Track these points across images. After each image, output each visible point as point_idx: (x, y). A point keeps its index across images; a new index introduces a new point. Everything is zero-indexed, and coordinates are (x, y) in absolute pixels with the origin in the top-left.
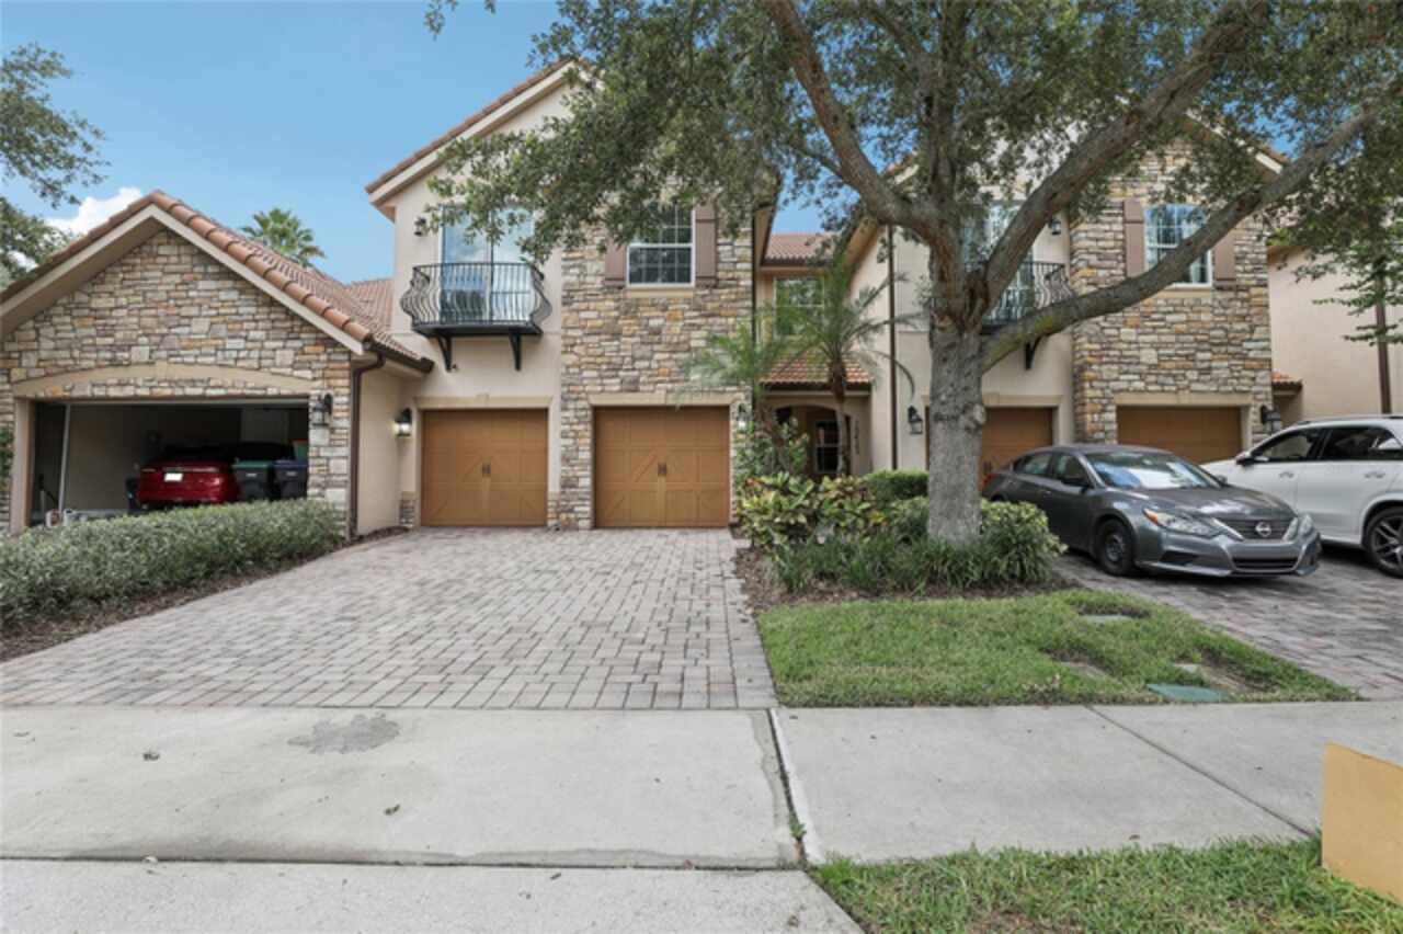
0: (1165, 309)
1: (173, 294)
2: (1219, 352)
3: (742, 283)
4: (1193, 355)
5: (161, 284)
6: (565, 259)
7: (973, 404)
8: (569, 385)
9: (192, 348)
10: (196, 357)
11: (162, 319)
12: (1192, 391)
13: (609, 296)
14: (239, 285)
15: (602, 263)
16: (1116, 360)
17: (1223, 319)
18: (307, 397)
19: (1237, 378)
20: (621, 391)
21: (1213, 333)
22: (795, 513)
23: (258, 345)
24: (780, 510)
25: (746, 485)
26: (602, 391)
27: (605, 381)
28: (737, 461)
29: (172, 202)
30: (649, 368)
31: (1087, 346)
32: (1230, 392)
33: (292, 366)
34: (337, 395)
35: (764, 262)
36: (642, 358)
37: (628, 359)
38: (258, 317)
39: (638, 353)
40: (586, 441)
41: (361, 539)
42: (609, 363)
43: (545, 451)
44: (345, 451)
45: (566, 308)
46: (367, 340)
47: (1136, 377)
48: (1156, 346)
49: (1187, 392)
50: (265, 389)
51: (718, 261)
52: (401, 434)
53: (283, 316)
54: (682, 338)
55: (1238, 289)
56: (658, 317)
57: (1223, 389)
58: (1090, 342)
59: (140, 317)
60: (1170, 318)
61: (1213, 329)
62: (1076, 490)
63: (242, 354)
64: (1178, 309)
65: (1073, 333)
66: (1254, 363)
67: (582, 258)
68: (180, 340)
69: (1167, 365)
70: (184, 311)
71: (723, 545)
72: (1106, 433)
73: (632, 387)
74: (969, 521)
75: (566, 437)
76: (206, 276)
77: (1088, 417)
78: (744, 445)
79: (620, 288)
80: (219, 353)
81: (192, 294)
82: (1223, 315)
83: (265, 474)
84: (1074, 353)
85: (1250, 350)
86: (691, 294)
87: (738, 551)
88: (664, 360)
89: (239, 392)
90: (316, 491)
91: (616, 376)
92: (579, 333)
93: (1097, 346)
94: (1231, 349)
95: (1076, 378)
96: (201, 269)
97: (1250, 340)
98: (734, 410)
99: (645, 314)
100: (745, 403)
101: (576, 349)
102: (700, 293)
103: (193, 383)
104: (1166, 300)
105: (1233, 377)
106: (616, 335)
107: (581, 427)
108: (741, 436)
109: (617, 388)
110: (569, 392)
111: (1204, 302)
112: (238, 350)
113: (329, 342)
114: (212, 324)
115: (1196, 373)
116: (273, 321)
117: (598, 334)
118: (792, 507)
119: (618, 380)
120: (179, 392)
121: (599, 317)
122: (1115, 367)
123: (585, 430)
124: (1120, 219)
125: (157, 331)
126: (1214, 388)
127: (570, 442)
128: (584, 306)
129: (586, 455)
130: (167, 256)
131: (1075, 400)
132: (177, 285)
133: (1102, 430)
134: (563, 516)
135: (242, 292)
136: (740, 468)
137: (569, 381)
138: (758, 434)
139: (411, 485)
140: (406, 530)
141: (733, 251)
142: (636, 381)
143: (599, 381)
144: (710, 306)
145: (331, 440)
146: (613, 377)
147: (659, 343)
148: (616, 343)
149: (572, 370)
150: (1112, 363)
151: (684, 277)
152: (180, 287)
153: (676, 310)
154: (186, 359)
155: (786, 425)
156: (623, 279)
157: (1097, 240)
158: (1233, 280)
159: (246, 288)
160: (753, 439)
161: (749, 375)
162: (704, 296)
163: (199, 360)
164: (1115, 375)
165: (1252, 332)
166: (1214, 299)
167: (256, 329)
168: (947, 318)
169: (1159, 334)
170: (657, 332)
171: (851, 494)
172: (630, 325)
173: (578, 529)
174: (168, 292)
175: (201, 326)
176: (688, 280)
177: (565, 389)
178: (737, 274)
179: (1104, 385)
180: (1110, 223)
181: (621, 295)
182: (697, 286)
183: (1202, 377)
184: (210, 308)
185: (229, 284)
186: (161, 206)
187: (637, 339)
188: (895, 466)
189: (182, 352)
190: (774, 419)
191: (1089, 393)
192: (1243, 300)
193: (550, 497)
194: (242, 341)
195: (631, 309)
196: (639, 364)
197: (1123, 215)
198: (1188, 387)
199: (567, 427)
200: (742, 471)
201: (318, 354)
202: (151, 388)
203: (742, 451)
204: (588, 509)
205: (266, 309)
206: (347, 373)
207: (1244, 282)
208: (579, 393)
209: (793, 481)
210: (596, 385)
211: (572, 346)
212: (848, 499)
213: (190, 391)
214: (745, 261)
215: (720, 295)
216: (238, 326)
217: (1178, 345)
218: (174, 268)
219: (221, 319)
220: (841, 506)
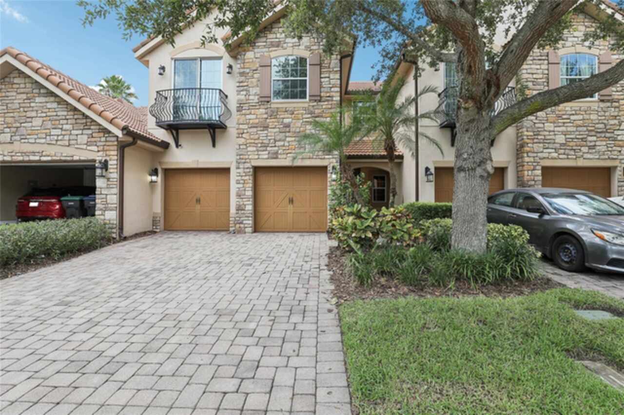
0: (571, 113)
1: (22, 105)
2: (601, 137)
3: (334, 99)
4: (586, 138)
5: (15, 99)
6: (238, 87)
7: (487, 160)
8: (240, 155)
9: (33, 135)
10: (35, 139)
11: (17, 119)
12: (584, 159)
13: (262, 106)
14: (57, 100)
15: (258, 88)
16: (542, 141)
17: (604, 118)
18: (94, 161)
19: (611, 151)
20: (268, 158)
21: (597, 126)
22: (364, 231)
23: (68, 132)
24: (356, 229)
25: (335, 211)
26: (259, 158)
27: (260, 153)
28: (331, 196)
29: (17, 52)
30: (284, 146)
31: (526, 133)
32: (606, 159)
33: (86, 144)
34: (110, 160)
35: (347, 93)
36: (279, 140)
37: (272, 141)
38: (68, 117)
39: (278, 138)
40: (250, 185)
41: (125, 239)
42: (262, 143)
43: (229, 191)
44: (116, 190)
45: (239, 113)
46: (125, 129)
47: (553, 151)
48: (565, 133)
49: (582, 159)
50: (72, 156)
51: (321, 87)
52: (152, 182)
53: (81, 117)
54: (302, 129)
55: (612, 101)
56: (287, 118)
57: (602, 157)
58: (527, 131)
59: (5, 117)
60: (572, 118)
61: (597, 124)
62: (535, 216)
63: (60, 138)
64: (578, 112)
65: (517, 126)
66: (620, 143)
67: (247, 86)
68: (27, 130)
69: (571, 144)
70: (29, 114)
71: (322, 244)
72: (535, 181)
73: (275, 156)
74: (481, 238)
75: (239, 183)
76: (39, 95)
77: (526, 173)
78: (335, 188)
79: (268, 102)
80: (48, 137)
81: (32, 105)
82: (604, 116)
83: (78, 203)
84: (517, 137)
85: (618, 135)
86: (306, 105)
87: (331, 249)
88: (292, 141)
89: (58, 158)
90: (100, 212)
91: (266, 150)
92: (246, 127)
93: (531, 134)
94: (608, 135)
95: (519, 150)
96: (37, 91)
97: (619, 130)
98: (330, 169)
99: (281, 116)
100: (336, 164)
101: (244, 136)
102: (311, 104)
103: (34, 153)
104: (571, 108)
105: (608, 151)
106: (266, 128)
107: (247, 178)
108: (334, 183)
109: (266, 156)
110: (240, 159)
111: (592, 108)
112: (58, 136)
113: (106, 131)
114: (44, 121)
115: (587, 148)
116: (76, 119)
117: (257, 127)
118: (363, 227)
119: (267, 152)
120: (26, 159)
121: (257, 118)
122: (541, 145)
123: (249, 180)
124: (546, 62)
125: (14, 125)
126: (597, 157)
127: (241, 186)
128: (248, 112)
129: (249, 193)
130: (19, 84)
131: (517, 164)
132: (24, 100)
133: (534, 180)
134: (238, 226)
135: (59, 103)
136: (332, 200)
137: (240, 153)
138: (343, 181)
139: (158, 208)
140: (155, 232)
141: (329, 81)
142: (276, 153)
143: (256, 153)
144: (317, 111)
145: (108, 185)
146: (264, 151)
147: (289, 132)
148: (266, 132)
149: (241, 147)
150: (539, 143)
151: (303, 95)
152: (26, 101)
153: (298, 114)
154: (30, 141)
155: (358, 177)
156: (270, 97)
157: (533, 74)
158: (611, 95)
159: (61, 101)
160: (341, 184)
161: (337, 145)
162: (313, 106)
163: (38, 141)
164: (541, 150)
165: (620, 125)
166: (598, 107)
167: (67, 124)
168: (470, 101)
169: (567, 126)
170: (288, 126)
171: (399, 218)
172: (273, 122)
173: (245, 233)
174: (19, 103)
175: (37, 122)
176: (305, 97)
177: (238, 157)
178: (332, 94)
179: (535, 155)
180: (540, 65)
181: (269, 106)
182: (310, 100)
183: (590, 151)
184: (42, 112)
185: (52, 99)
186: (12, 55)
187: (277, 130)
188: (417, 199)
189: (28, 137)
190: (351, 173)
191: (527, 159)
192: (615, 107)
193: (231, 216)
194: (60, 130)
195: (274, 114)
196: (278, 144)
197: (548, 60)
198: (582, 156)
199: (239, 178)
200: (334, 202)
201: (100, 137)
202: (12, 156)
203: (333, 191)
204: (250, 222)
205: (72, 113)
206: (115, 148)
207: (616, 97)
208: (246, 159)
209: (363, 210)
210: (254, 155)
211: (242, 134)
212: (398, 221)
213: (32, 158)
214: (336, 87)
215: (322, 106)
216: (57, 122)
217: (578, 133)
218: (22, 90)
219: (48, 118)
220: (393, 225)
